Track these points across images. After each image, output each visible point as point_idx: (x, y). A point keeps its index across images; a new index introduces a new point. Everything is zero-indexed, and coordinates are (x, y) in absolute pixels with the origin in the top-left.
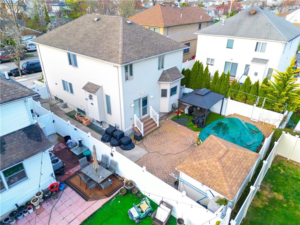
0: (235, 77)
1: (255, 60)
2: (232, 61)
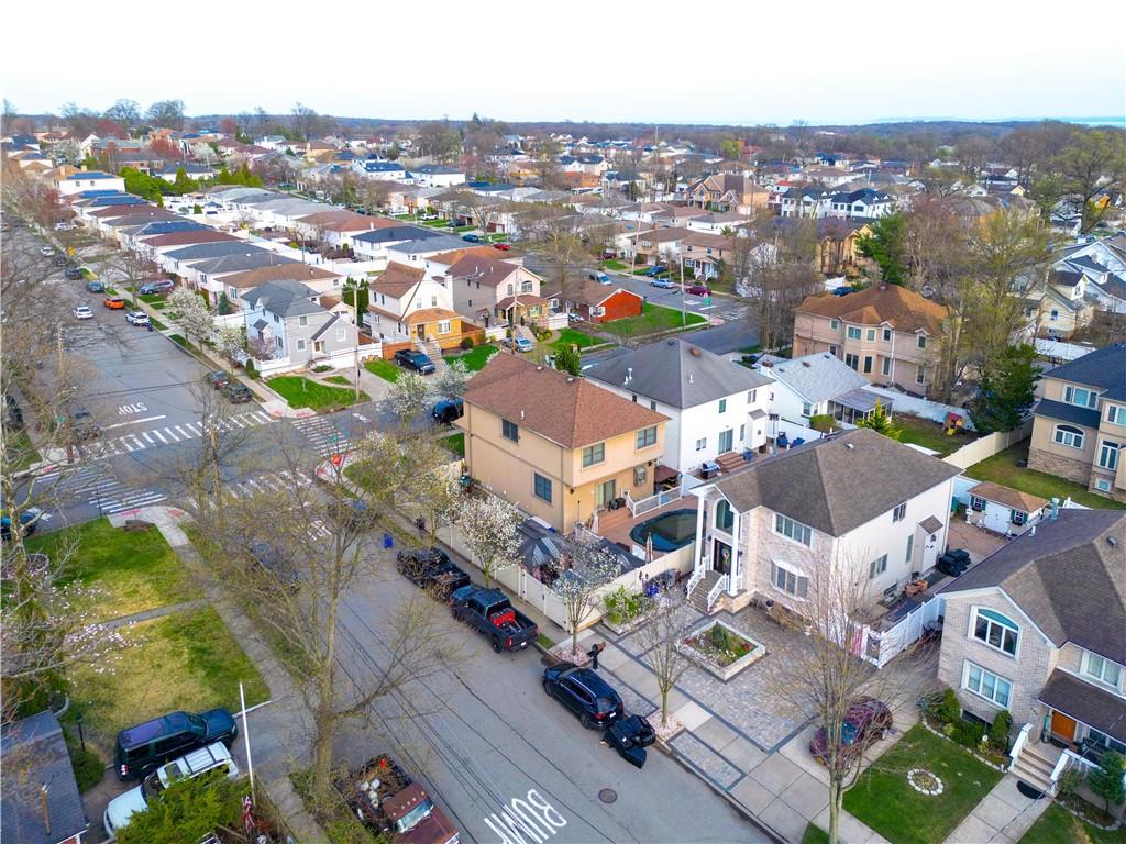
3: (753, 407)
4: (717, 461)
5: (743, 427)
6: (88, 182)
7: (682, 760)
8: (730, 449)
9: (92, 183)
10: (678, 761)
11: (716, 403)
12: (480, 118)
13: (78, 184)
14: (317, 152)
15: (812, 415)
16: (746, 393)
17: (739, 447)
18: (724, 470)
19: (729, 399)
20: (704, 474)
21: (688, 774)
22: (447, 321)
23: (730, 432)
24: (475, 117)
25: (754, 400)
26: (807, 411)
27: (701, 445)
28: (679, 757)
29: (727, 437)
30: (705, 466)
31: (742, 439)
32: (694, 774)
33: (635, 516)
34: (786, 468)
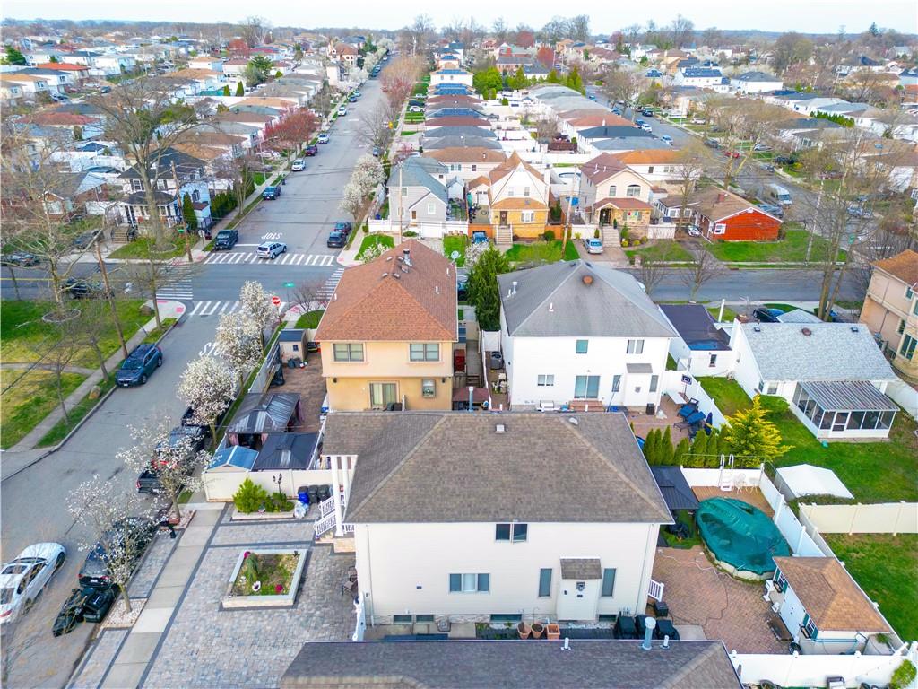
0: (596, 397)
1: (632, 368)
2: (588, 374)
3: (635, 359)
6: (449, 76)
7: (89, 651)
9: (452, 77)
10: (86, 649)
12: (878, 27)
13: (442, 78)
14: (671, 60)
16: (622, 339)
21: (71, 666)
22: (531, 211)
23: (594, 379)
24: (873, 27)
25: (640, 351)
27: (546, 381)
28: (91, 647)
29: (588, 382)
31: (614, 390)
32: (74, 670)
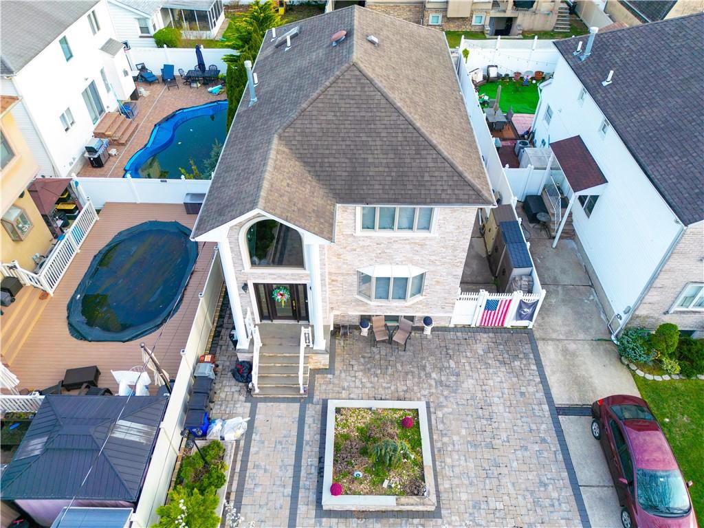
3: (102, 37)
4: (97, 135)
5: (102, 72)
8: (102, 111)
11: (55, 46)
15: (152, 32)
16: (85, 17)
17: (111, 104)
18: (114, 143)
19: (68, 33)
20: (94, 162)
23: (92, 86)
25: (98, 29)
26: (144, 29)
27: (67, 121)
29: (92, 93)
30: (90, 150)
31: (108, 90)
33: (51, 292)
34: (330, 116)
